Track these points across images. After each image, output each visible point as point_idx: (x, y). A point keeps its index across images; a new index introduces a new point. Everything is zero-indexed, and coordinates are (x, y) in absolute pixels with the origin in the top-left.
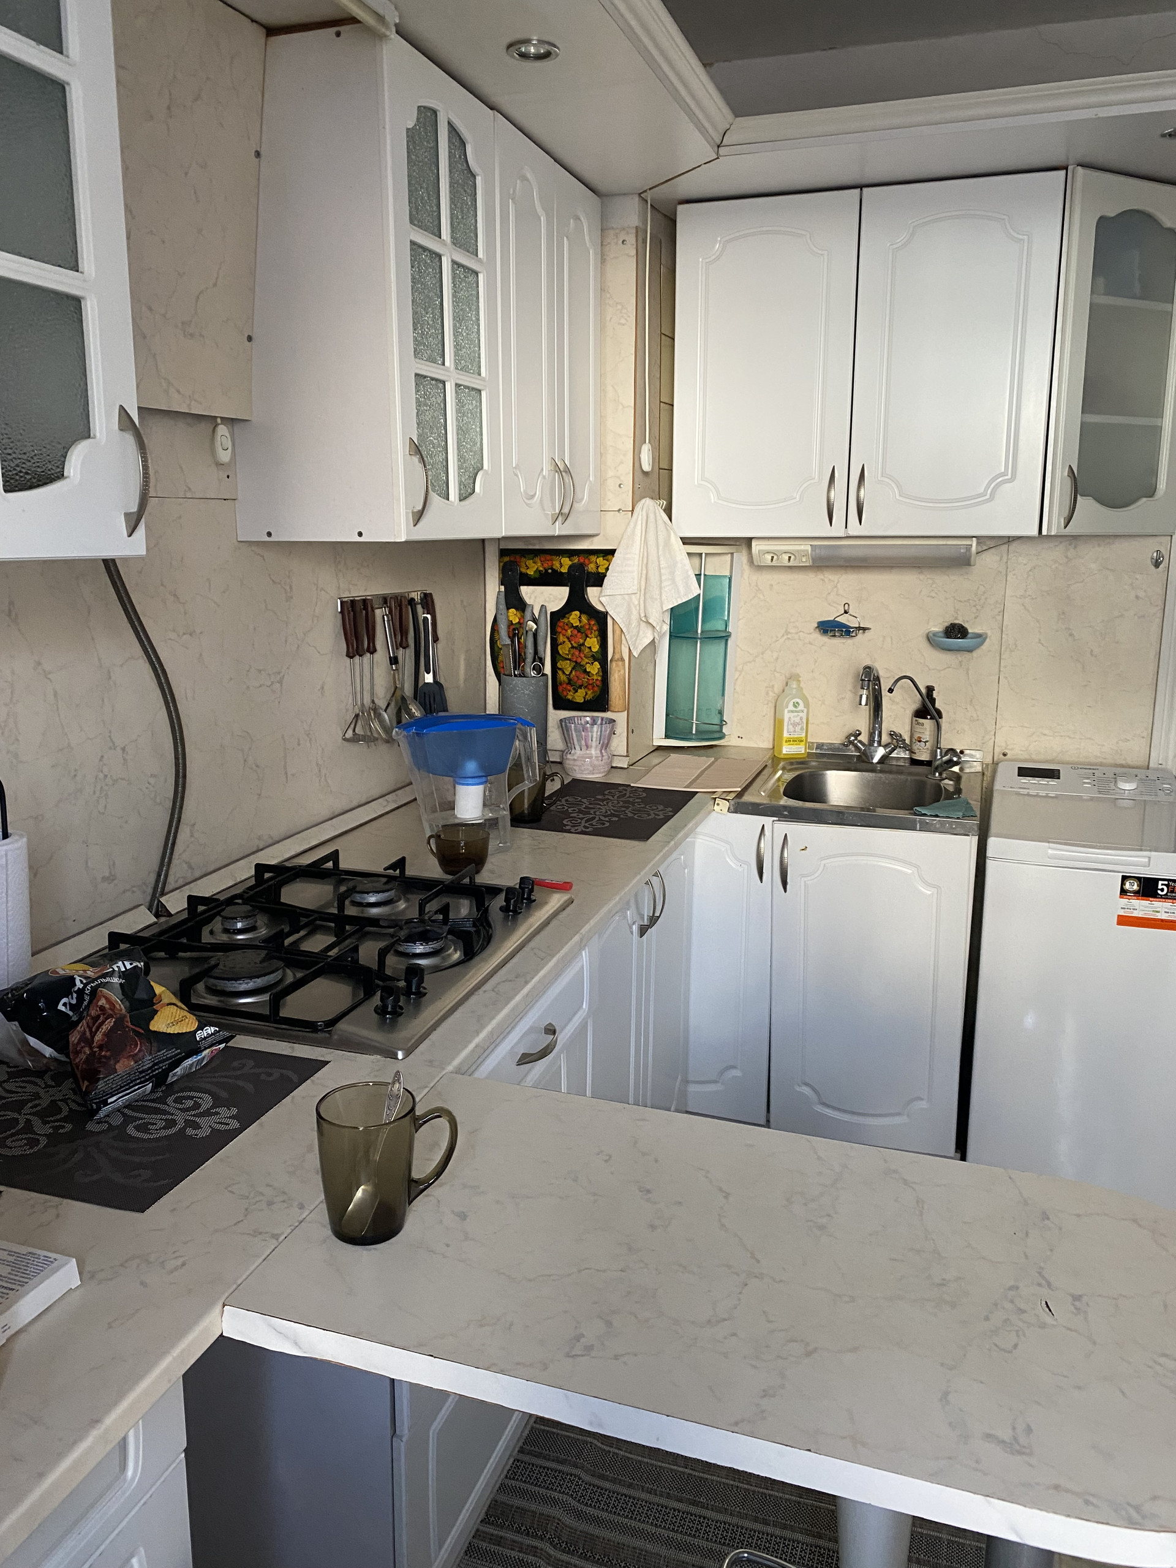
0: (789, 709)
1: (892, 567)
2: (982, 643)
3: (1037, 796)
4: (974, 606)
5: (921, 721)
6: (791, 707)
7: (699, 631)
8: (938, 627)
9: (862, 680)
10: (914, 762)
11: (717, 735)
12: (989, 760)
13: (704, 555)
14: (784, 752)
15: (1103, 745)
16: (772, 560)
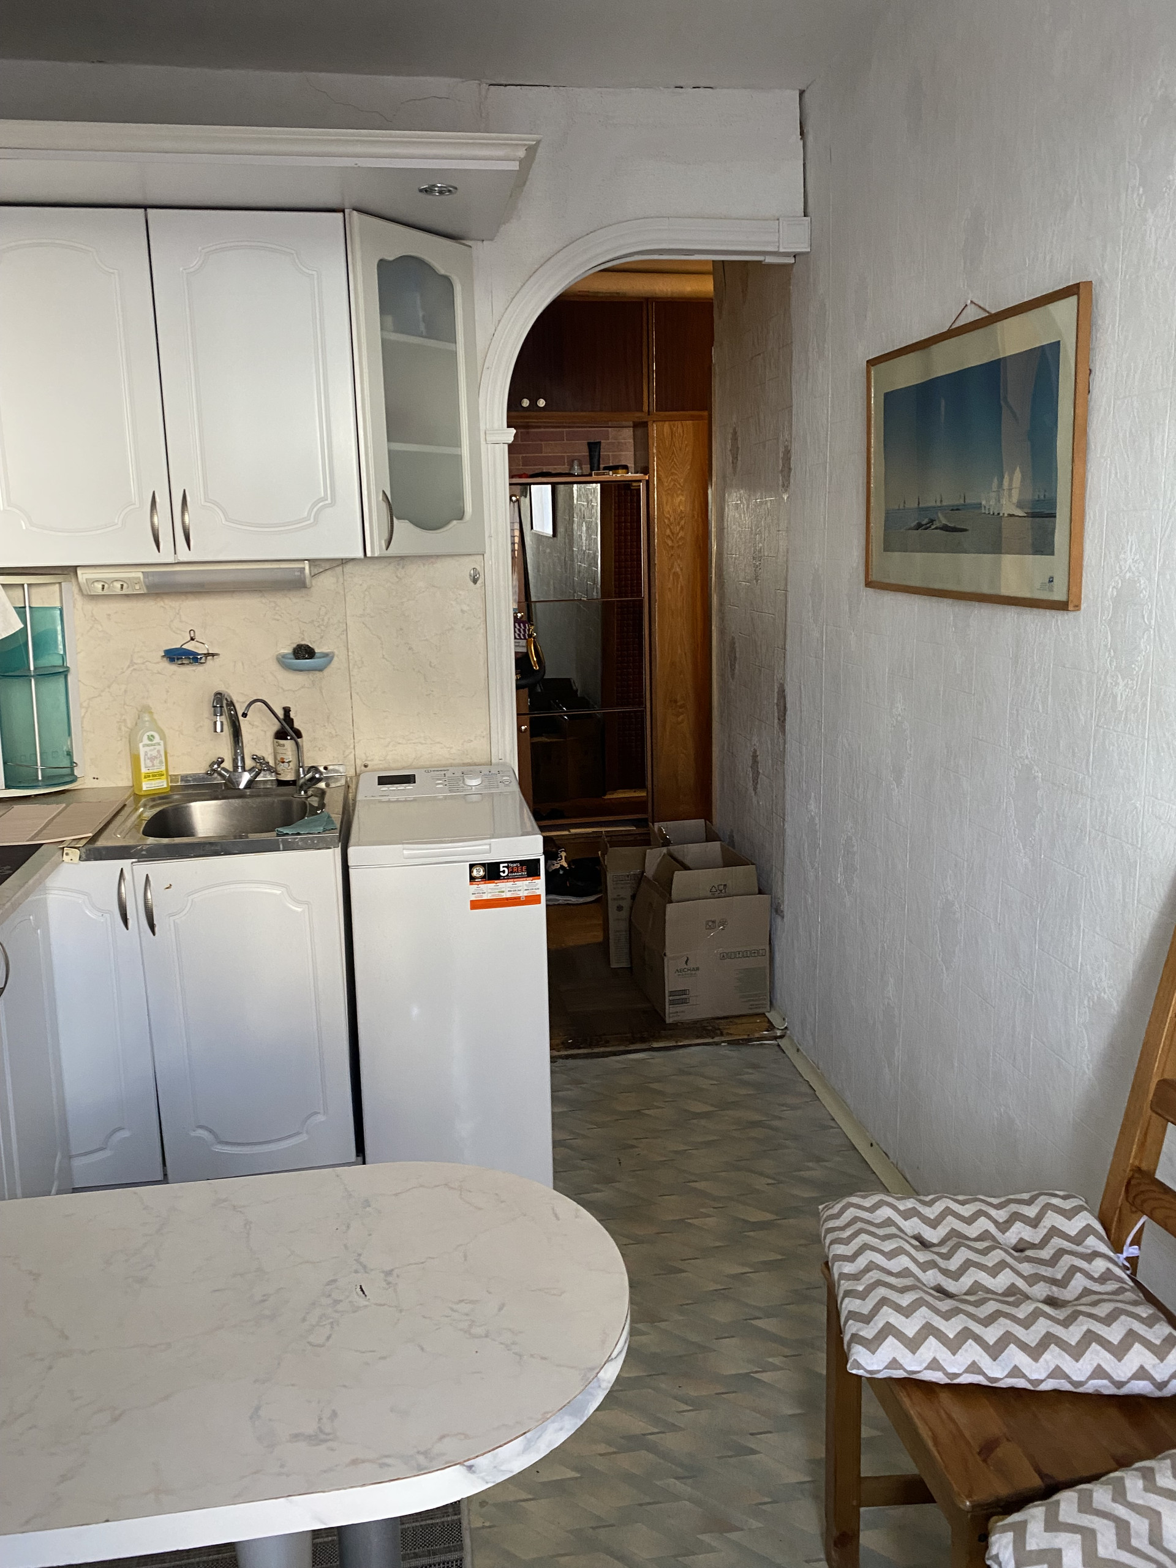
0: (144, 743)
1: (234, 592)
2: (330, 661)
3: (398, 801)
4: (318, 626)
5: (282, 742)
6: (146, 741)
7: (32, 668)
8: (288, 650)
9: (214, 707)
10: (281, 783)
11: (67, 779)
12: (352, 773)
13: (26, 586)
14: (144, 788)
15: (451, 748)
16: (103, 588)
